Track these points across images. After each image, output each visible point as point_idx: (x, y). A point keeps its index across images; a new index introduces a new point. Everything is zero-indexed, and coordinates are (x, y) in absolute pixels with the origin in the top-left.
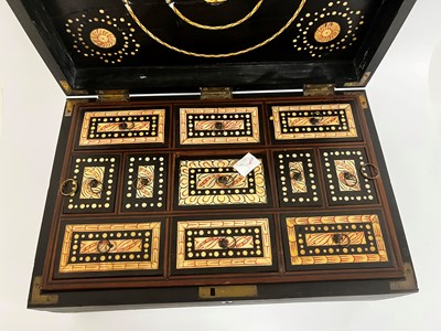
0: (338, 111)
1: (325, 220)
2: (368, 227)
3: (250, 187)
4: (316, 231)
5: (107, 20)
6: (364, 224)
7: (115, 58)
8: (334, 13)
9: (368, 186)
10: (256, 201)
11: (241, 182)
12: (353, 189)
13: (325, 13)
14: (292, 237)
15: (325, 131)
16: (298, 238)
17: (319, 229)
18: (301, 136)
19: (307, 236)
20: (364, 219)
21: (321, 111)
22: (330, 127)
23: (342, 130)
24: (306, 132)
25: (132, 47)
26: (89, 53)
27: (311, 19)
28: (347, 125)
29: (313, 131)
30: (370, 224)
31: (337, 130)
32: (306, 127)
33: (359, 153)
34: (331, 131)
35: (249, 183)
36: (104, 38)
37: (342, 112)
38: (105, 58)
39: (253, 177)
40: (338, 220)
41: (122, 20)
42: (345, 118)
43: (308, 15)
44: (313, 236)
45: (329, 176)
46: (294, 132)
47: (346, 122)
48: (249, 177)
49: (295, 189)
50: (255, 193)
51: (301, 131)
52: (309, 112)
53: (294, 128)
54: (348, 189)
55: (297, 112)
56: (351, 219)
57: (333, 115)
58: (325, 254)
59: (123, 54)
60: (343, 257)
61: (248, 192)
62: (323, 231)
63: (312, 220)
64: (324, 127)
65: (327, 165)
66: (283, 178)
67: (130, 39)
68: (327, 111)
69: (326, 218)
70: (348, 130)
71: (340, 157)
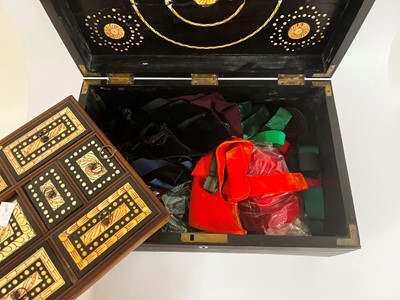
0: (61, 118)
1: (91, 215)
2: (125, 197)
3: (16, 232)
4: (88, 229)
5: (118, 17)
6: (122, 196)
7: (123, 47)
8: (304, 15)
9: (111, 165)
10: (27, 240)
11: (7, 232)
12: (101, 174)
13: (297, 15)
14: (70, 248)
15: (57, 142)
16: (75, 245)
17: (89, 225)
18: (40, 159)
19: (82, 238)
20: (120, 192)
21: (47, 127)
22: (60, 136)
23: (72, 132)
24: (42, 152)
25: (137, 39)
26: (103, 42)
27: (285, 19)
28: (74, 126)
29: (47, 148)
30: (126, 193)
31: (67, 135)
32: (40, 149)
33: (93, 142)
34: (62, 138)
35: (13, 228)
36: (115, 31)
37: (64, 118)
38: (115, 47)
39: (15, 221)
40: (101, 207)
41: (130, 17)
42: (69, 120)
43: (282, 16)
44: (87, 234)
45: (78, 177)
46: (32, 159)
47: (72, 123)
48: (11, 223)
49: (54, 207)
50: (22, 233)
51: (37, 155)
52: (36, 134)
53: (30, 156)
54: (97, 177)
55: (27, 141)
56: (111, 199)
57: (58, 124)
58: (103, 242)
59: (130, 44)
60: (117, 234)
61: (15, 237)
62: (93, 225)
63: (80, 223)
64: (55, 139)
65: (72, 168)
66: (41, 204)
67: (136, 32)
68: (51, 124)
69: (91, 212)
70: (76, 129)
71: (80, 155)
